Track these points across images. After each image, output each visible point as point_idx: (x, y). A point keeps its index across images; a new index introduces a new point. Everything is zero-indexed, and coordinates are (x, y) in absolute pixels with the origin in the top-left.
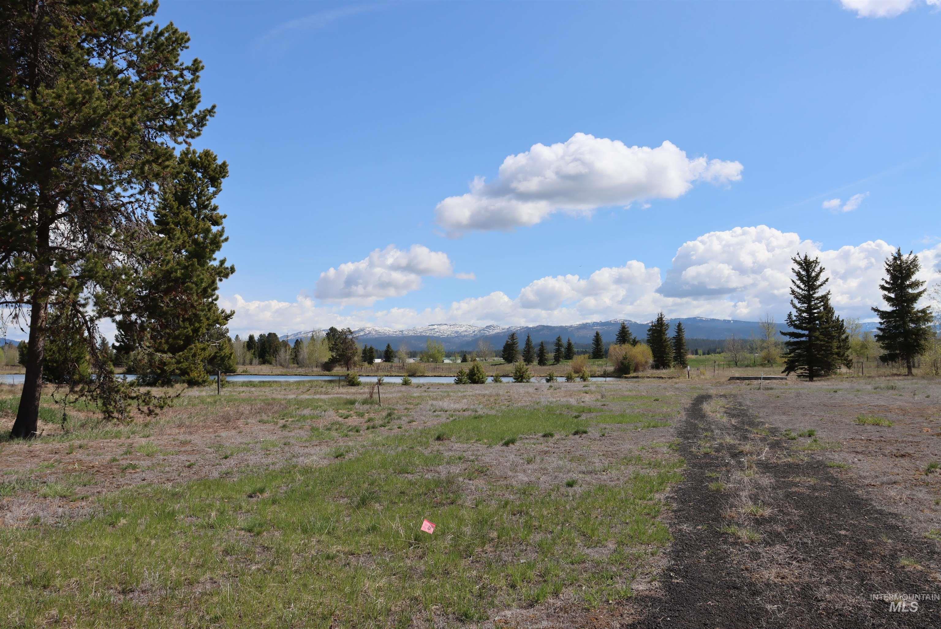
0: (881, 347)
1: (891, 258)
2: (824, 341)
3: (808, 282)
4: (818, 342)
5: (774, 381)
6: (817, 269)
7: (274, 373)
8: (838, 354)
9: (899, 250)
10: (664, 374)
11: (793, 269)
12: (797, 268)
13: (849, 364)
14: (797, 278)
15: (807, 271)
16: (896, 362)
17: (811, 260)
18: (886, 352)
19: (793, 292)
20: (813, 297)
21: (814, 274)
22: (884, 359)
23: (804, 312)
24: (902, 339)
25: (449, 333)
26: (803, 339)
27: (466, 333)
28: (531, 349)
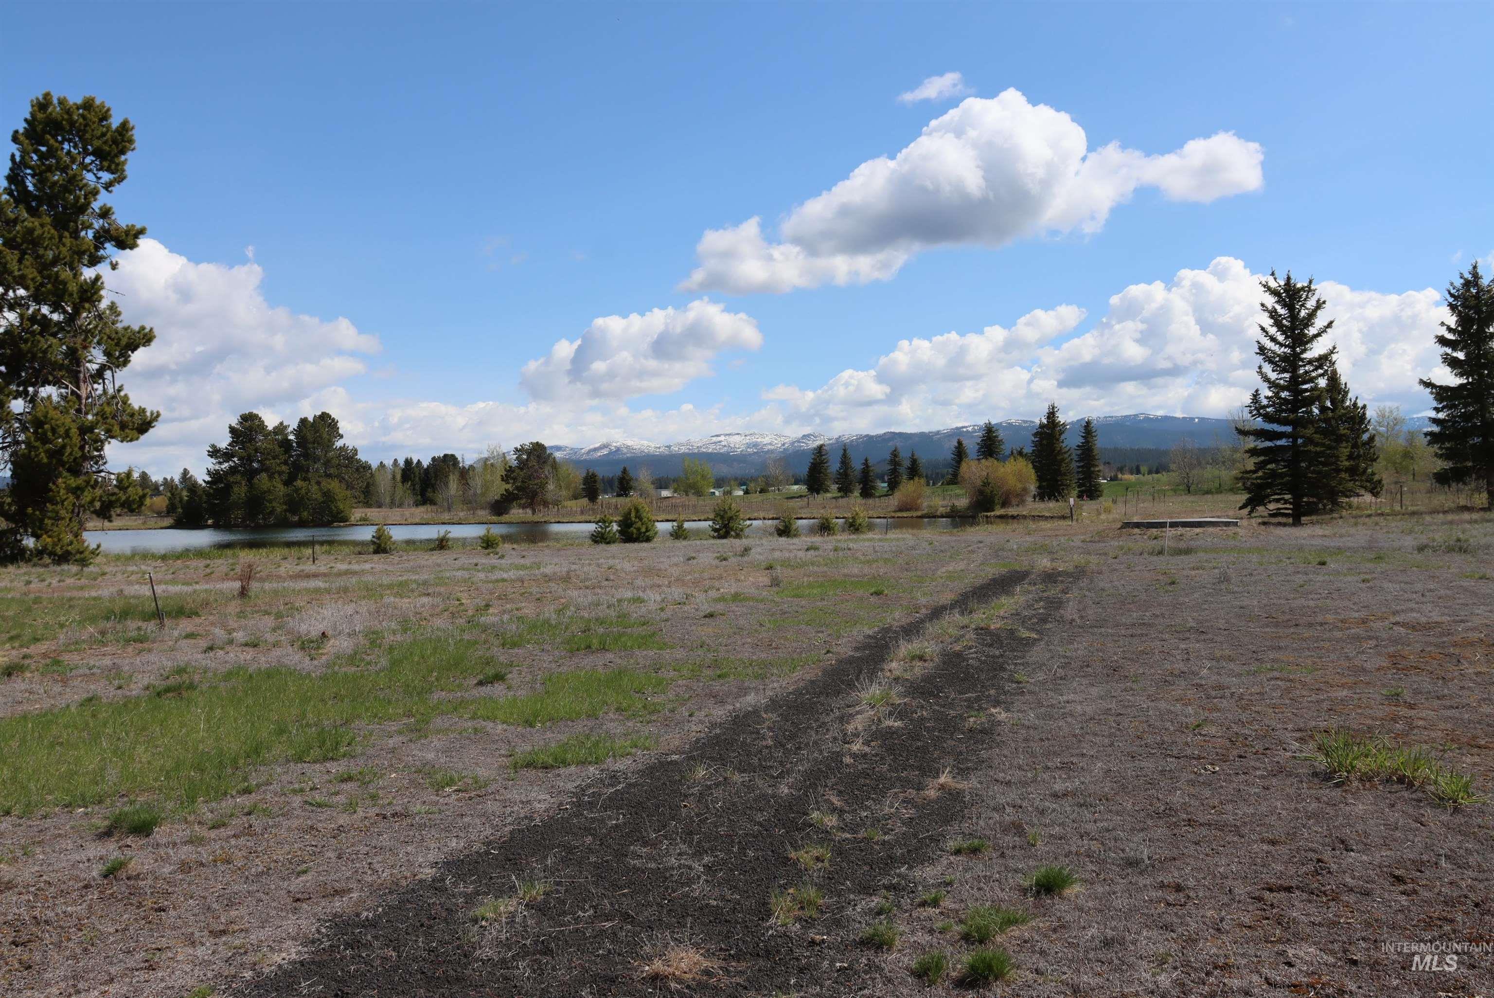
0: (1436, 455)
1: (1459, 282)
2: (1323, 445)
3: (1292, 328)
4: (1311, 448)
5: (1211, 529)
6: (1311, 304)
7: (409, 521)
8: (1353, 471)
9: (1475, 267)
10: (1050, 510)
11: (1263, 305)
12: (1270, 301)
13: (1375, 489)
14: (1271, 321)
15: (1290, 307)
16: (1465, 484)
17: (1299, 285)
18: (1447, 465)
19: (1262, 350)
20: (1302, 360)
21: (1303, 313)
22: (1443, 479)
23: (1283, 388)
24: (1477, 440)
25: (743, 447)
26: (1282, 442)
27: (770, 447)
28: (849, 471)
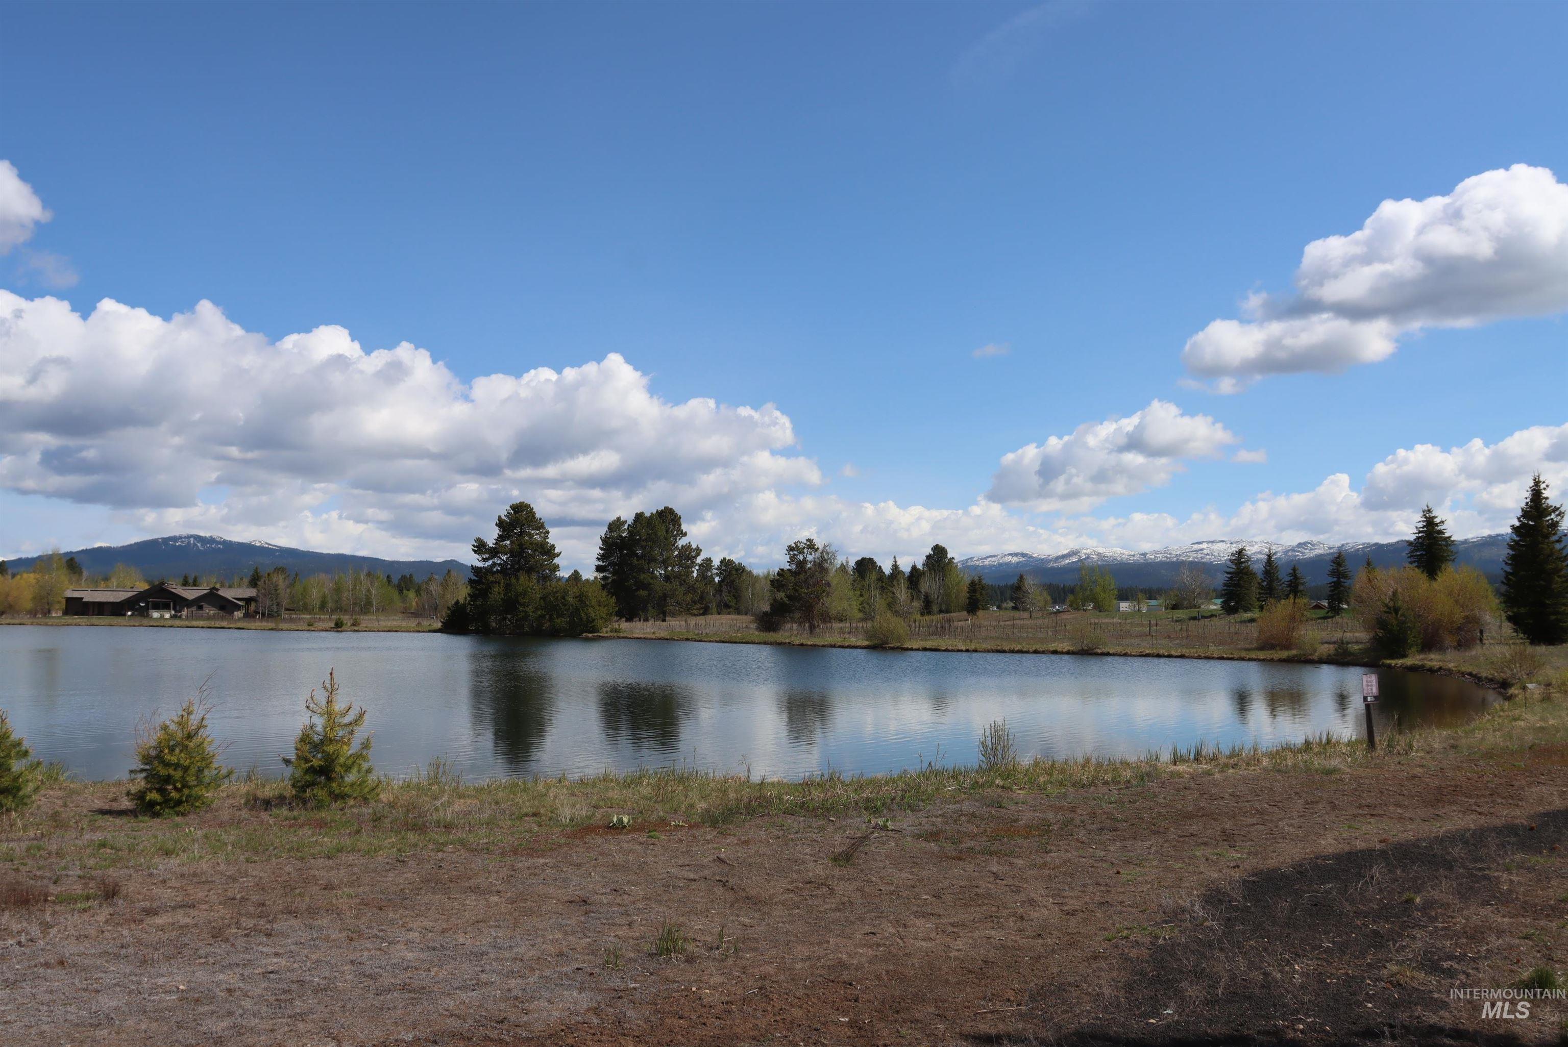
25: (1228, 556)
28: (1275, 584)
